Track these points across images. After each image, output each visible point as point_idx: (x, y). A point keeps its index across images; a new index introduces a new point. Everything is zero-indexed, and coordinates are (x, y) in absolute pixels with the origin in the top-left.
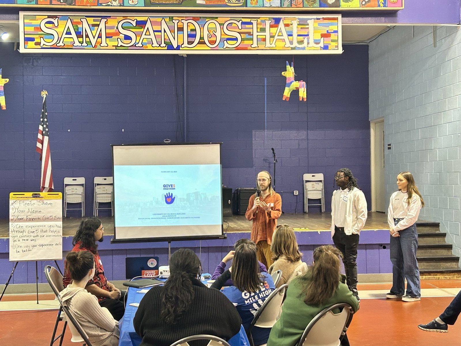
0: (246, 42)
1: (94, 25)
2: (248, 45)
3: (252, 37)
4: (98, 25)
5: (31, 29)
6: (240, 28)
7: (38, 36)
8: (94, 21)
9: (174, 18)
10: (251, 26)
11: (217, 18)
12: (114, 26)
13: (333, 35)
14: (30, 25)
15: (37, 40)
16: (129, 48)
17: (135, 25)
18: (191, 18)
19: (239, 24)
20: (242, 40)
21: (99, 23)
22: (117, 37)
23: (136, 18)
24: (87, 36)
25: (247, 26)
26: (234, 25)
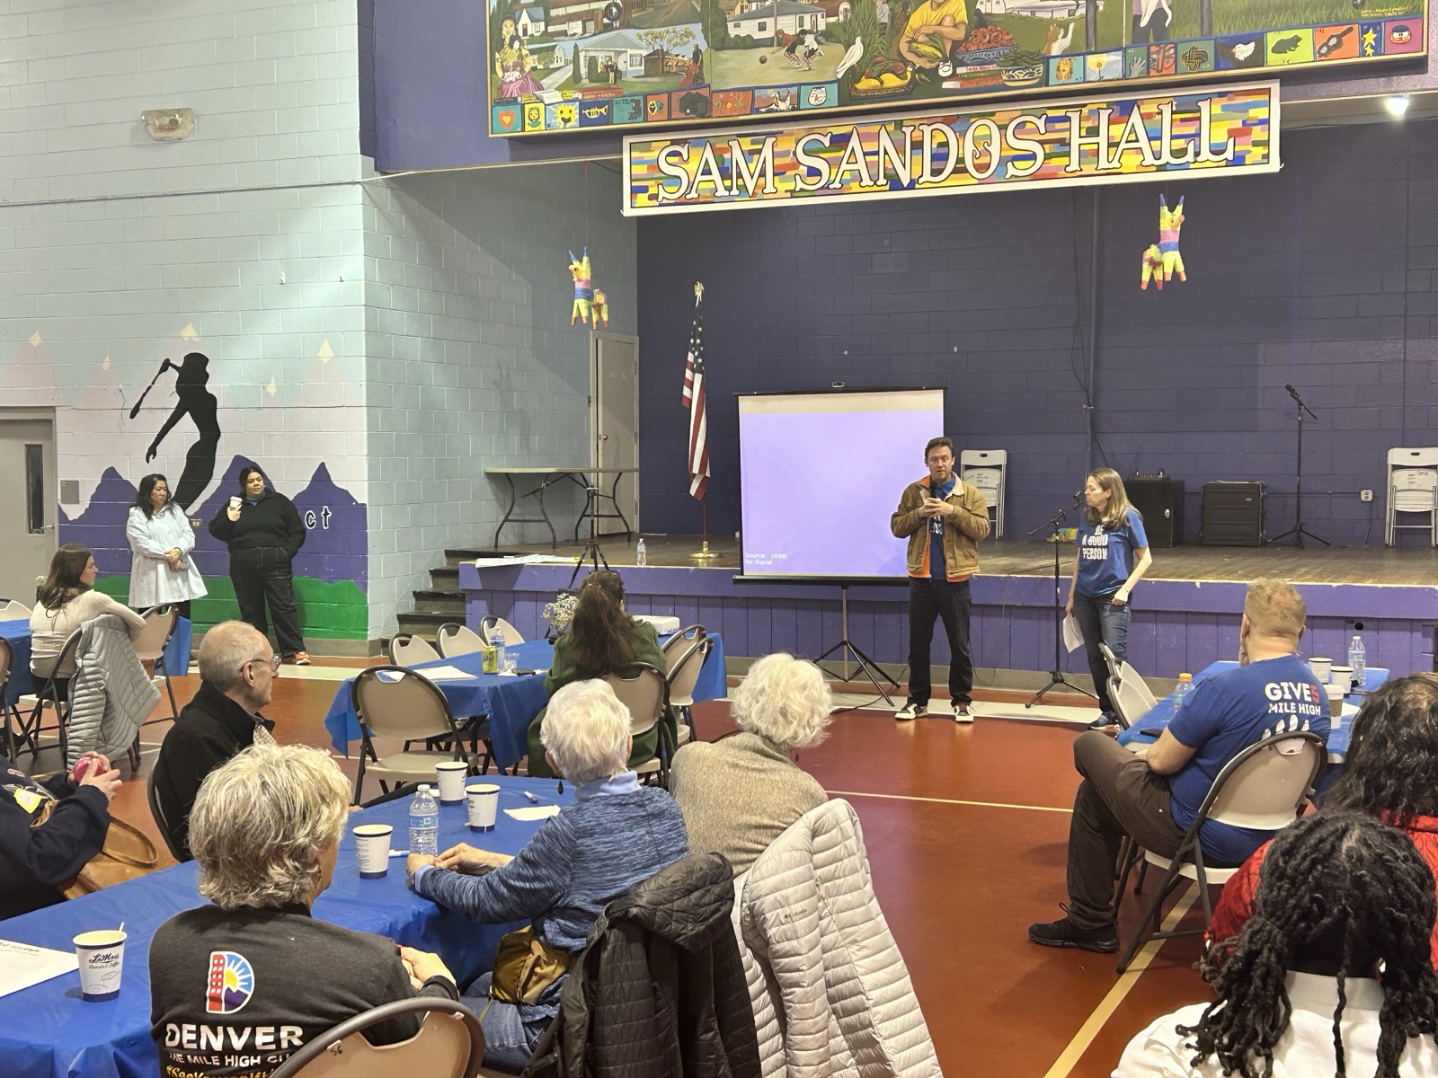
0: (1055, 162)
1: (752, 152)
2: (1058, 167)
3: (1067, 149)
4: (759, 152)
5: (641, 170)
6: (1043, 131)
7: (653, 182)
8: (753, 143)
9: (905, 123)
10: (1066, 125)
11: (993, 114)
12: (789, 151)
13: (1256, 129)
14: (640, 162)
15: (652, 191)
16: (817, 193)
17: (827, 144)
18: (940, 120)
19: (1041, 123)
20: (1047, 157)
21: (760, 147)
22: (793, 172)
23: (830, 130)
24: (740, 175)
25: (1058, 126)
26: (1029, 126)
